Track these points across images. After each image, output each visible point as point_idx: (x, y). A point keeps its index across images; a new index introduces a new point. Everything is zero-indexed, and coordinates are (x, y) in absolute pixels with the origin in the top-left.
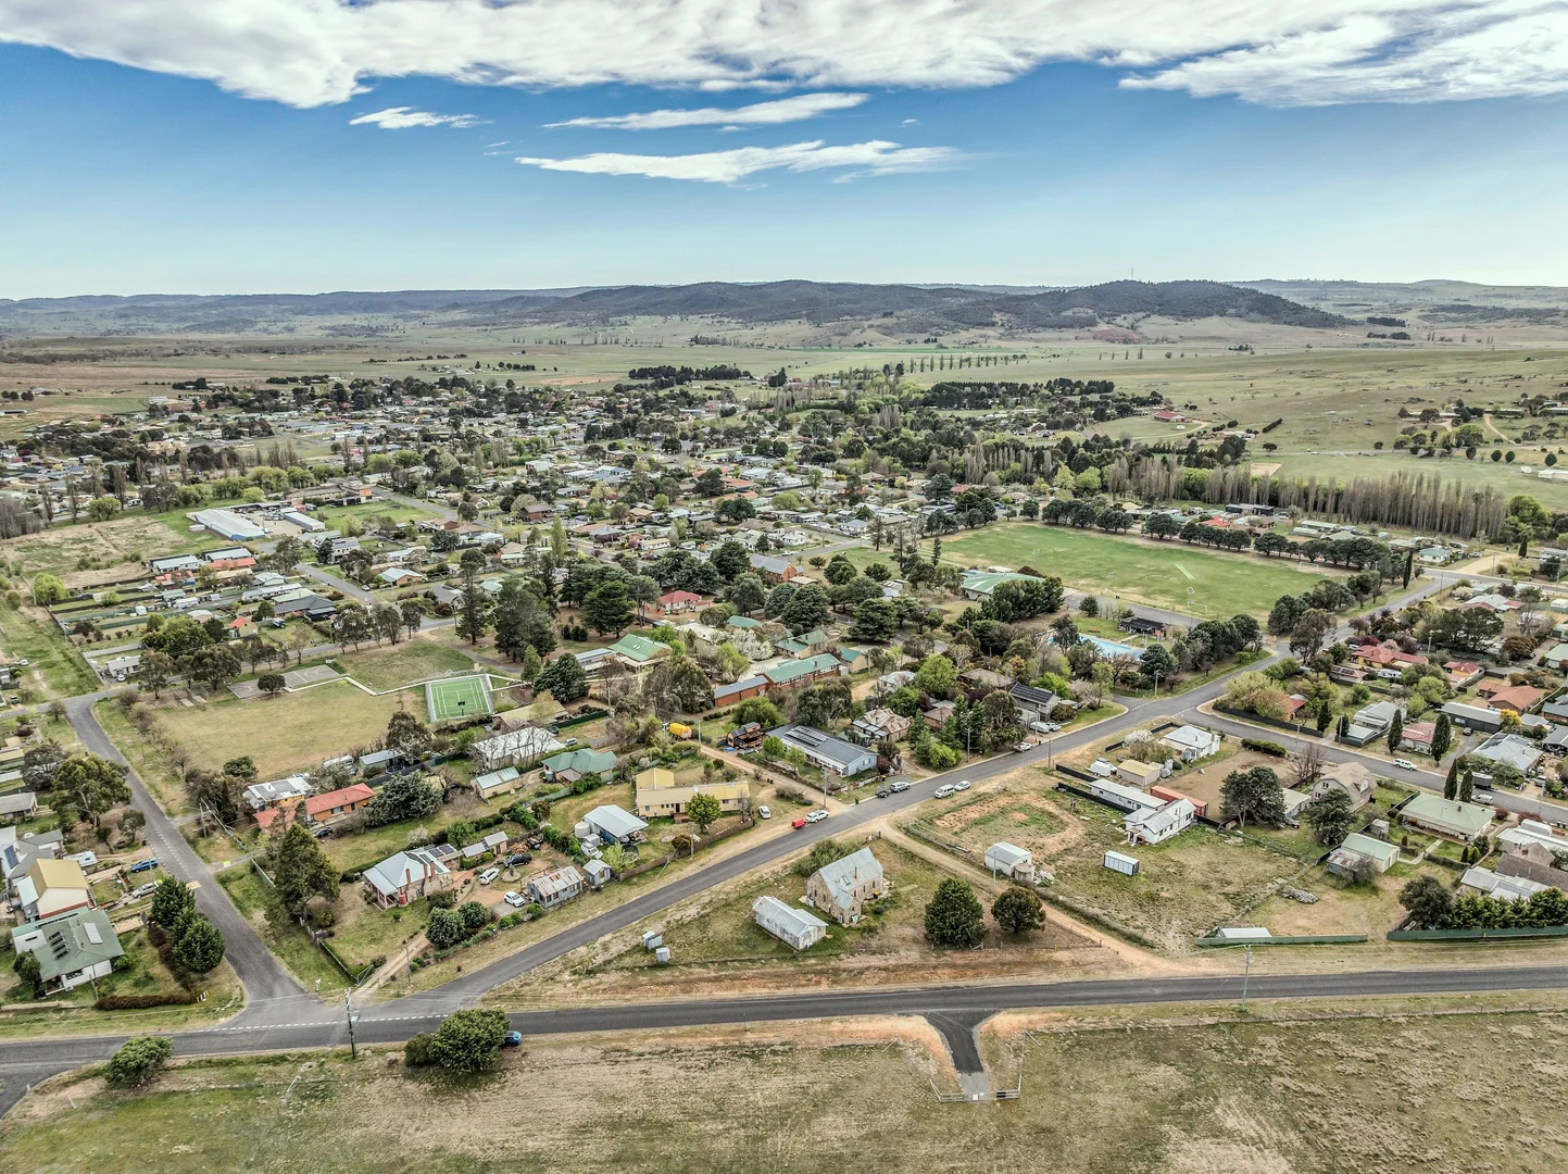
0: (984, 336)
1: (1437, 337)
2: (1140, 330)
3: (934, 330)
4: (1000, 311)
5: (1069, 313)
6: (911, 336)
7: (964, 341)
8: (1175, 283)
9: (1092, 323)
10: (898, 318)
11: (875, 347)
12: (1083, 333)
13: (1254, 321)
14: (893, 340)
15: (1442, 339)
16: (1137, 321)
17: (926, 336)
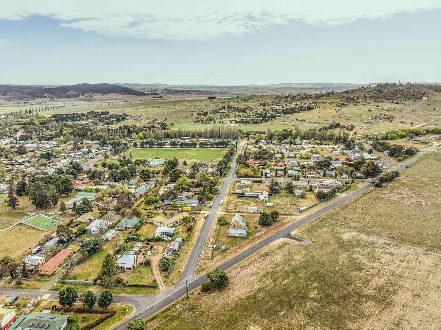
0: (44, 101)
1: (169, 97)
2: (93, 97)
3: (25, 99)
4: (46, 93)
5: (69, 93)
6: (18, 101)
7: (38, 102)
8: (99, 84)
9: (78, 96)
10: (10, 95)
11: (5, 105)
12: (76, 99)
13: (123, 94)
14: (11, 103)
15: (170, 98)
16: (91, 95)
17: (23, 101)
